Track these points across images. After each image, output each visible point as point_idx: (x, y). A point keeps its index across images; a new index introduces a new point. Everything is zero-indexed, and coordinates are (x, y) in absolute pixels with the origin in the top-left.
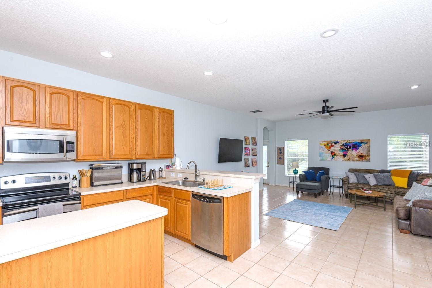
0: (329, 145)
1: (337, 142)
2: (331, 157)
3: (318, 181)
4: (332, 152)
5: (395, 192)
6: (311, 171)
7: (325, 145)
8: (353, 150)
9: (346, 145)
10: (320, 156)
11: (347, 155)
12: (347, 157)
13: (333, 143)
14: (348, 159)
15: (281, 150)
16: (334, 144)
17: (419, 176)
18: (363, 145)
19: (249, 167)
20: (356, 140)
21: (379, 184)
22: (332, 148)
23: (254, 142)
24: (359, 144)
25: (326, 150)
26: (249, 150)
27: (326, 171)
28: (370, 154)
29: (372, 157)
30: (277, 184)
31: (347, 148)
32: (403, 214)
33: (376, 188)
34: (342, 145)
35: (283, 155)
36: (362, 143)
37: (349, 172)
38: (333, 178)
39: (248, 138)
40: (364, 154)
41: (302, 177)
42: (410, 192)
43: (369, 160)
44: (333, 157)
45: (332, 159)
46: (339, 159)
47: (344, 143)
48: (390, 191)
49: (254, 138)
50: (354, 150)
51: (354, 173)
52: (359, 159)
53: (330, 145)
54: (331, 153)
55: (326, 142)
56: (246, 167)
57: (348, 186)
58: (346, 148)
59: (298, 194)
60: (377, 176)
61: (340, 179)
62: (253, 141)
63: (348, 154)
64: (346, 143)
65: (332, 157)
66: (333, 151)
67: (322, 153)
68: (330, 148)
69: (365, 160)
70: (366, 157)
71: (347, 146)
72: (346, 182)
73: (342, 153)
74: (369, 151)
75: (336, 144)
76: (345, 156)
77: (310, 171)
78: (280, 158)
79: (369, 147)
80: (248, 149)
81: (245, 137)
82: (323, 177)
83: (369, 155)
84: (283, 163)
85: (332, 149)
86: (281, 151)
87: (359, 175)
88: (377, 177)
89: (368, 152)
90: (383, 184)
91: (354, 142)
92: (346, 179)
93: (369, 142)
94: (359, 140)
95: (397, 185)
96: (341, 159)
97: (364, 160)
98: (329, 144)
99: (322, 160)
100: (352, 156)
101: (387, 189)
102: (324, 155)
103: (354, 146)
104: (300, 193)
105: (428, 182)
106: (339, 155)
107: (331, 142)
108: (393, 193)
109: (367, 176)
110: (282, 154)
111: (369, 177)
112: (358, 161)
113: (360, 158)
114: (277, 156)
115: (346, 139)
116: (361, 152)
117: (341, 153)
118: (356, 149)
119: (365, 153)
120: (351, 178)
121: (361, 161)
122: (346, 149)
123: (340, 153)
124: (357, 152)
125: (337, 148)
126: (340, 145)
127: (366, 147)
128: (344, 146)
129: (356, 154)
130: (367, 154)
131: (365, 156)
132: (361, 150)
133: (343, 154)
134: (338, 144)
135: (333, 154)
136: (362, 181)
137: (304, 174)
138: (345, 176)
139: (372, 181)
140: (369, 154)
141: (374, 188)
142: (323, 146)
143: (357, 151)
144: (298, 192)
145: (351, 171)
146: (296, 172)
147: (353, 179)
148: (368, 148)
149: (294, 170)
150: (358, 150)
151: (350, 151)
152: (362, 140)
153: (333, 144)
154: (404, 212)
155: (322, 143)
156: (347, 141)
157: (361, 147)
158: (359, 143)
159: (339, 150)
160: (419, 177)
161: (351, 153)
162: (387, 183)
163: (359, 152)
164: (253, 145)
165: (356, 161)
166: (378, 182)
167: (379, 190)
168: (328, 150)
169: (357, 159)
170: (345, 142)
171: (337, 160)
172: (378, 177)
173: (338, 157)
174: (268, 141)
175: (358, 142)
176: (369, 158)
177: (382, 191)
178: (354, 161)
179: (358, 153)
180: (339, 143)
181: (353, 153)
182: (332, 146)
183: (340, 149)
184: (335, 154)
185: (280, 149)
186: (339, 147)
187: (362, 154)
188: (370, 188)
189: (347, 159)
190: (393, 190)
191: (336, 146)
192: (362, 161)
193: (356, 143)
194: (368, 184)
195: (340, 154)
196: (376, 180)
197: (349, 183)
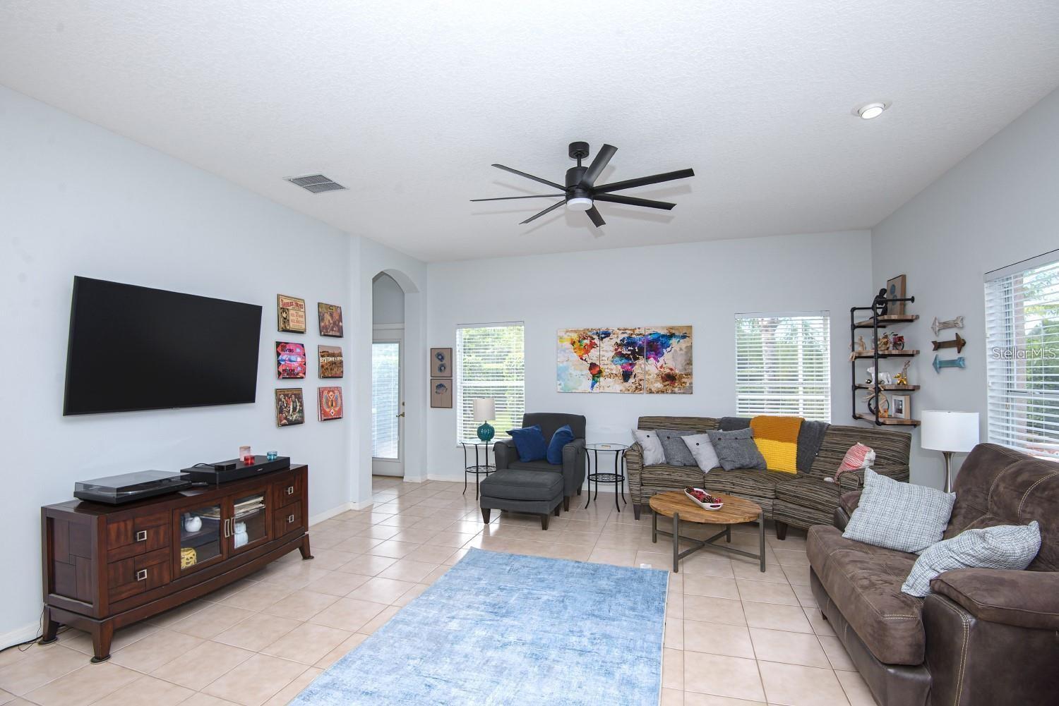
0: (585, 342)
1: (607, 334)
2: (590, 382)
3: (554, 464)
4: (593, 366)
5: (775, 491)
6: (533, 429)
7: (573, 343)
8: (648, 358)
9: (630, 343)
10: (559, 377)
11: (634, 374)
12: (632, 380)
13: (595, 337)
14: (636, 387)
15: (443, 358)
16: (597, 341)
17: (825, 434)
18: (673, 341)
19: (301, 423)
20: (657, 328)
21: (728, 467)
22: (593, 350)
23: (332, 323)
24: (663, 340)
25: (575, 357)
26: (299, 354)
27: (576, 425)
28: (692, 369)
29: (698, 379)
30: (430, 477)
31: (633, 352)
32: (911, 645)
33: (720, 482)
34: (619, 342)
35: (450, 378)
36: (672, 336)
37: (639, 428)
38: (596, 451)
39: (299, 304)
40: (677, 372)
41: (503, 453)
42: (863, 510)
43: (689, 391)
44: (596, 382)
45: (592, 386)
46: (612, 385)
47: (626, 335)
48: (760, 489)
49: (329, 307)
50: (652, 359)
51: (654, 431)
52: (665, 386)
53: (587, 342)
54: (590, 369)
55: (575, 331)
56: (284, 425)
57: (641, 479)
58: (629, 353)
59: (487, 521)
60: (720, 439)
61: (618, 451)
62: (327, 317)
63: (636, 370)
64: (629, 338)
65: (593, 379)
66: (595, 361)
67: (566, 368)
68: (587, 352)
69: (680, 389)
70: (684, 380)
71: (634, 347)
72: (637, 463)
73: (619, 367)
74: (690, 363)
75: (602, 339)
76: (626, 376)
77: (530, 428)
78: (441, 386)
79: (690, 348)
80: (298, 350)
81: (278, 296)
82: (569, 449)
83: (689, 374)
84: (450, 405)
85: (593, 355)
86: (444, 362)
87: (668, 438)
88: (719, 442)
89: (688, 364)
90: (737, 466)
91: (651, 334)
92: (635, 453)
93: (691, 333)
94: (663, 328)
95: (772, 465)
96: (617, 385)
97: (676, 390)
98: (584, 339)
99: (566, 391)
100: (647, 377)
101: (751, 483)
102: (571, 374)
103: (651, 346)
104: (495, 515)
105: (866, 458)
106: (610, 375)
107: (589, 334)
108: (770, 494)
109: (690, 440)
110: (446, 373)
111: (698, 444)
112: (663, 392)
113: (667, 383)
114: (429, 378)
115: (630, 325)
116: (671, 364)
117: (617, 369)
118: (657, 355)
119: (681, 368)
120: (649, 450)
121: (670, 391)
122: (629, 355)
123: (614, 366)
124: (659, 365)
125: (605, 353)
126: (613, 342)
127: (681, 349)
128: (625, 345)
129: (657, 371)
130: (685, 370)
131: (681, 377)
132: (670, 359)
133: (621, 370)
134: (607, 339)
135: (596, 372)
136: (678, 459)
137: (510, 442)
138: (629, 442)
139: (707, 459)
140: (690, 371)
141: (715, 482)
142: (567, 344)
143: (658, 361)
144: (489, 511)
145: (645, 423)
146: (486, 433)
147: (653, 452)
148: (687, 353)
149: (480, 429)
150: (661, 360)
151: (641, 361)
152: (672, 328)
153: (593, 339)
154: (912, 636)
155: (565, 336)
156: (634, 330)
157: (669, 349)
158: (663, 336)
159: (611, 359)
160: (826, 439)
161: (643, 366)
162: (746, 461)
163: (664, 366)
164: (324, 332)
165: (658, 392)
166: (723, 459)
167: (728, 487)
168: (582, 359)
169: (659, 385)
170: (629, 332)
171: (607, 390)
172: (722, 443)
173: (608, 380)
174: (399, 326)
175: (663, 332)
176: (691, 383)
177: (737, 489)
178: (651, 392)
179: (661, 367)
180: (612, 336)
181: (648, 368)
182: (592, 345)
183: (613, 354)
184: (600, 372)
185: (439, 355)
186: (612, 349)
187: (671, 369)
188: (702, 480)
189: (634, 386)
190: (770, 486)
191: (602, 345)
192: (673, 392)
193: (655, 336)
194: (695, 465)
195: (614, 372)
196: (718, 455)
197: (643, 467)
